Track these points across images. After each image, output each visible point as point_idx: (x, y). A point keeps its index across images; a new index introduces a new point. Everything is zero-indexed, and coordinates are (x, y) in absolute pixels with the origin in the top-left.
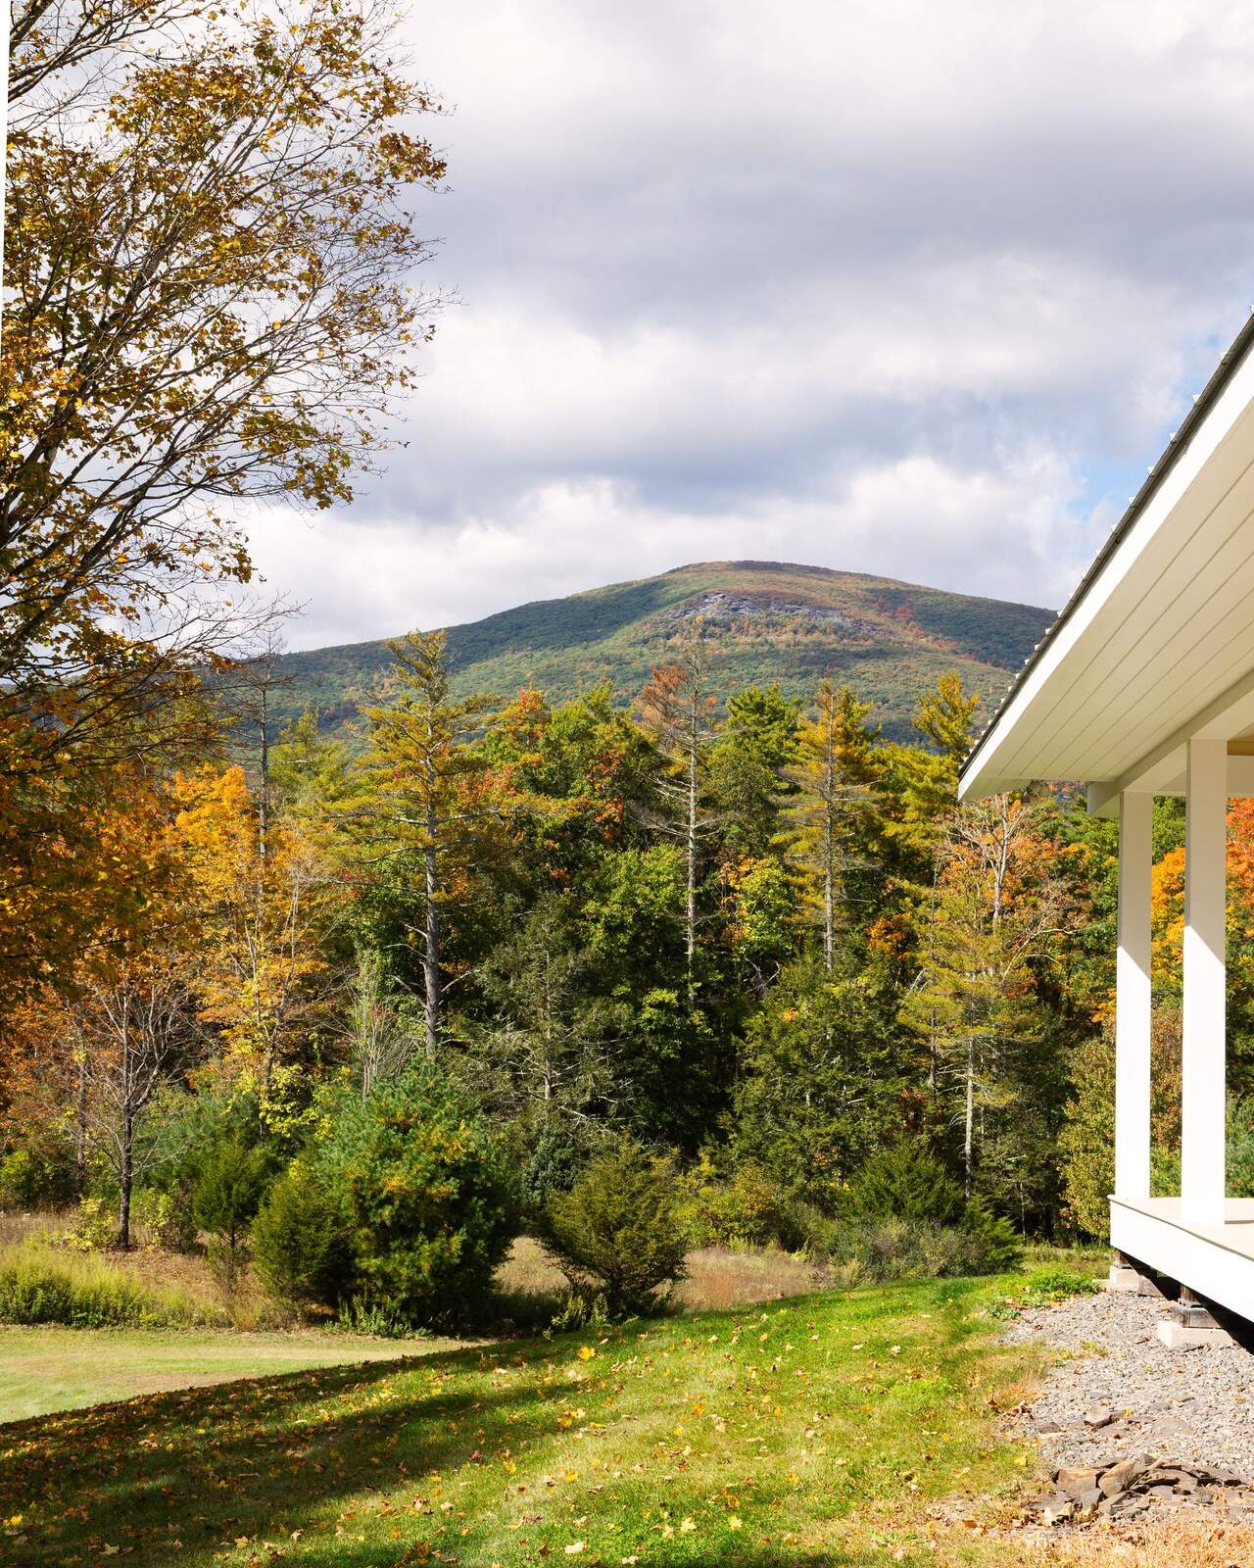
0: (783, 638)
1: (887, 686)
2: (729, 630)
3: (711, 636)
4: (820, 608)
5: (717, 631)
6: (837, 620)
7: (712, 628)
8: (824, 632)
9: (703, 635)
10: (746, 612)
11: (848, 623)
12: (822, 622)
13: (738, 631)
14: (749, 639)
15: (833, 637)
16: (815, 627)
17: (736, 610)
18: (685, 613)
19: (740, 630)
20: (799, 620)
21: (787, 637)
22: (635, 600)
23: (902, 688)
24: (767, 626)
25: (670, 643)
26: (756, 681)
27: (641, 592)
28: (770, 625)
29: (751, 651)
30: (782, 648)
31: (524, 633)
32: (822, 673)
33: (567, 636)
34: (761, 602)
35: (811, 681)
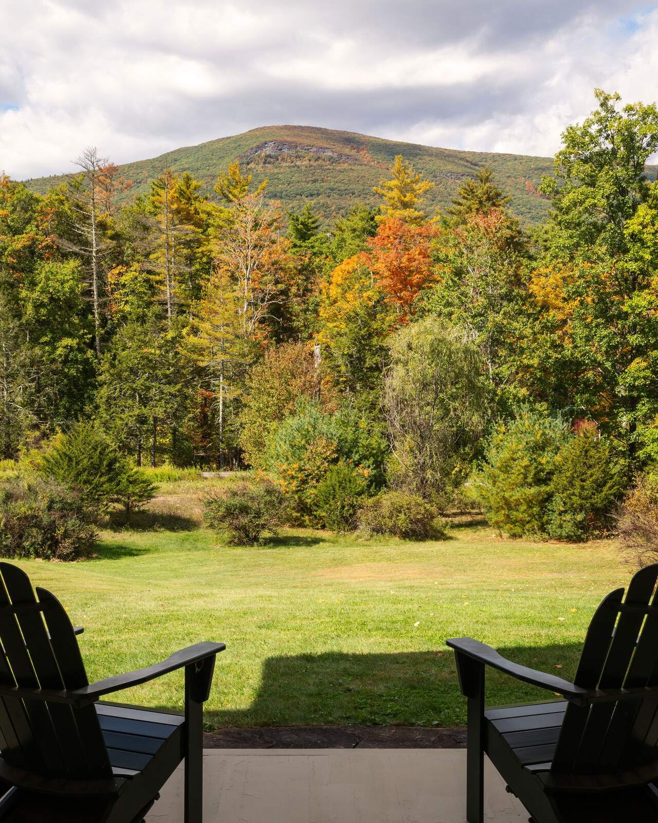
0: (304, 163)
1: (354, 186)
2: (278, 160)
3: (269, 163)
4: (321, 148)
5: (272, 160)
6: (330, 154)
7: (269, 159)
8: (324, 160)
9: (265, 163)
10: (286, 151)
11: (335, 156)
12: (323, 155)
13: (282, 160)
14: (287, 164)
15: (328, 162)
16: (319, 158)
17: (280, 150)
18: (256, 151)
19: (283, 159)
20: (311, 154)
21: (306, 163)
22: (232, 145)
23: (362, 187)
24: (296, 157)
25: (249, 167)
26: (291, 185)
27: (235, 142)
28: (297, 157)
29: (288, 170)
30: (303, 168)
31: (178, 163)
32: (323, 181)
33: (199, 164)
34: (293, 146)
35: (318, 185)
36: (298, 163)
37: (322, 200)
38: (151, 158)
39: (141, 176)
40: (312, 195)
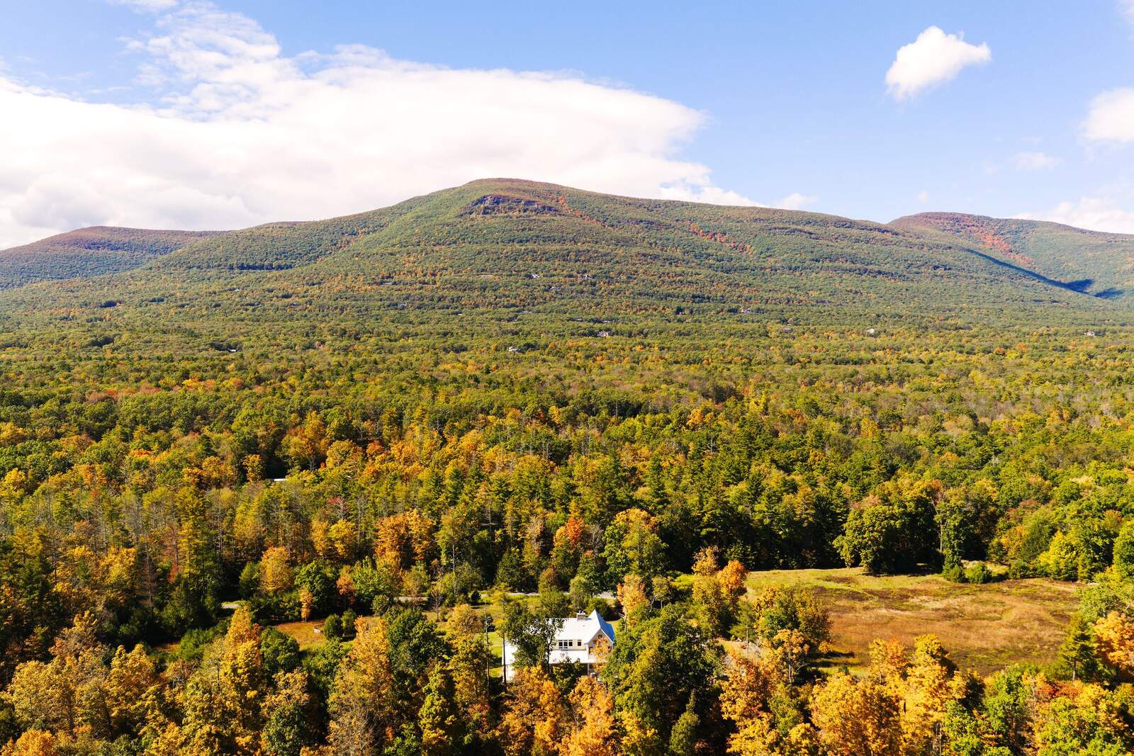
0: (515, 214)
2: (495, 211)
3: (487, 214)
5: (490, 212)
6: (535, 206)
7: (487, 210)
9: (484, 214)
11: (539, 207)
12: (530, 207)
14: (502, 215)
18: (477, 204)
19: (498, 211)
21: (517, 214)
24: (509, 209)
26: (505, 233)
27: (459, 192)
28: (511, 209)
29: (503, 220)
30: (515, 219)
31: (413, 210)
32: (530, 230)
33: (430, 213)
34: (505, 199)
35: (526, 233)
36: (510, 213)
37: (530, 246)
38: (391, 205)
39: (383, 222)
40: (521, 242)
